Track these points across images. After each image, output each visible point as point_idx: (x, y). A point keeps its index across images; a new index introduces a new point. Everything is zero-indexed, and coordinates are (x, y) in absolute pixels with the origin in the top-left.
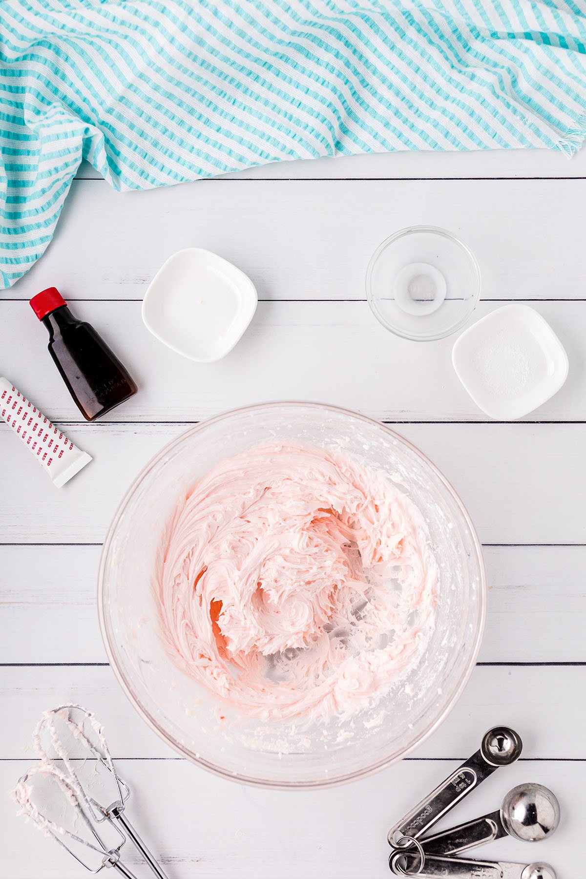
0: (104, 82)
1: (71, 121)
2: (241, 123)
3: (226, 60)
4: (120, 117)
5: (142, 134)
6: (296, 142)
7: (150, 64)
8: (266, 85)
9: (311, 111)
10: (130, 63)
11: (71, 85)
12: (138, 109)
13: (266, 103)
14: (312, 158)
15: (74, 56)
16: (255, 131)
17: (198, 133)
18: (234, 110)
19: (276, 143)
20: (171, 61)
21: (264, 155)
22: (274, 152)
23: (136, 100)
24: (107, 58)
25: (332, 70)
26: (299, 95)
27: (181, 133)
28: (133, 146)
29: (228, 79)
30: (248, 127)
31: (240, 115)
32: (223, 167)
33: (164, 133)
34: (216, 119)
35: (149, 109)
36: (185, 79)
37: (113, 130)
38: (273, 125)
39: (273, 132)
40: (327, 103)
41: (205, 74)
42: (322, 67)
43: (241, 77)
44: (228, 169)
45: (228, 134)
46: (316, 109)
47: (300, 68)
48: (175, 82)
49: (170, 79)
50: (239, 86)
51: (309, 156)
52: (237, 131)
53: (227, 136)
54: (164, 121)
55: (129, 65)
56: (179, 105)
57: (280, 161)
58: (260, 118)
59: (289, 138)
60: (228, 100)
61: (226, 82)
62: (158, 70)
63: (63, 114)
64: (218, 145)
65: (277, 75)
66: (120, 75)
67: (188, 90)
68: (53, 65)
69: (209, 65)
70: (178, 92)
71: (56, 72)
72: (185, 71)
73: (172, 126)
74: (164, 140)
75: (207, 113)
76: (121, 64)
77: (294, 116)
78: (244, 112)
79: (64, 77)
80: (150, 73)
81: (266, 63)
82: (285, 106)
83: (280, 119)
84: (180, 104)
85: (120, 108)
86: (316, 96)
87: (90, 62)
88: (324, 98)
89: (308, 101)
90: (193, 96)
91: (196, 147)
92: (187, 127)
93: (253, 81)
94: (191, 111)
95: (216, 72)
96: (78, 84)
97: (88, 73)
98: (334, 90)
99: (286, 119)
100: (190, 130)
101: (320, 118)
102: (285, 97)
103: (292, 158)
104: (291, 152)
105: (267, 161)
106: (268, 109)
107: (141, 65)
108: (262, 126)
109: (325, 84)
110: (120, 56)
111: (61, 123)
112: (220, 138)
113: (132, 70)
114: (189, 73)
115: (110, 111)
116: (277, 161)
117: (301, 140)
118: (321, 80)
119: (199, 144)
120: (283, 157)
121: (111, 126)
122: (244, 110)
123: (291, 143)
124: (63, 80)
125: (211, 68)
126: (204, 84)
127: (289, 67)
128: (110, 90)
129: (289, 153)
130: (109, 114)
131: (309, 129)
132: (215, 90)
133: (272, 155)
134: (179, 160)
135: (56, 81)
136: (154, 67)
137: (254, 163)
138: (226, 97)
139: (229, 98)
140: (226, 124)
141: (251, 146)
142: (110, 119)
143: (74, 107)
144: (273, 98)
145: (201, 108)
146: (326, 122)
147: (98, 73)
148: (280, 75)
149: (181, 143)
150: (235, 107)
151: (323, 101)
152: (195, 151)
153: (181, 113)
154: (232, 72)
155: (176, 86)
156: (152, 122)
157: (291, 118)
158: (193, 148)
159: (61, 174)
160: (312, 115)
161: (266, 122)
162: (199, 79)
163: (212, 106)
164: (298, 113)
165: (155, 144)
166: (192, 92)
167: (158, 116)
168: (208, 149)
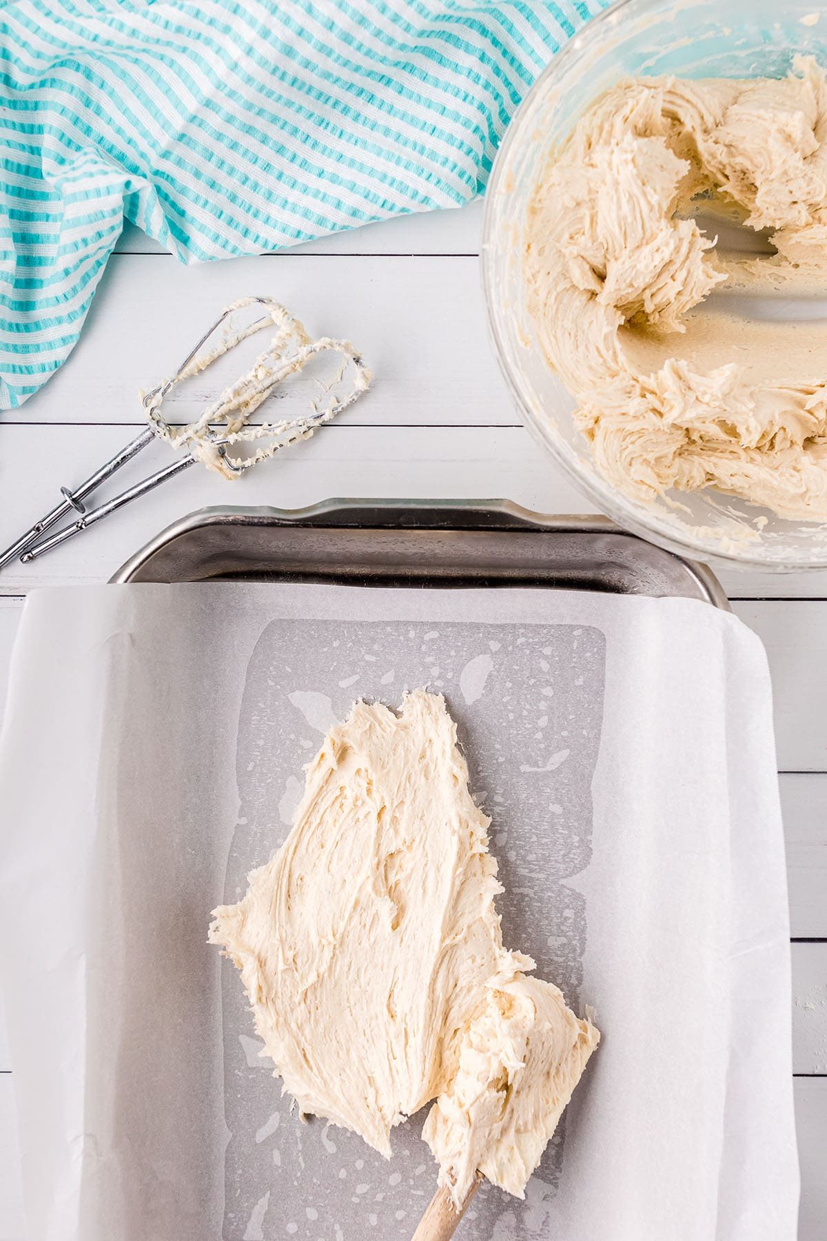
0: (157, 115)
1: (106, 173)
2: (352, 163)
3: (327, 75)
4: (180, 162)
5: (213, 185)
6: (433, 185)
7: (219, 86)
8: (385, 107)
9: (450, 139)
10: (192, 86)
11: (110, 121)
12: (206, 150)
13: (387, 132)
14: (458, 206)
15: (112, 80)
16: (372, 172)
17: (292, 181)
18: (341, 146)
19: (403, 189)
20: (249, 80)
21: (388, 205)
22: (401, 201)
23: (202, 137)
24: (159, 81)
25: (477, 79)
26: (432, 117)
27: (267, 181)
28: (202, 202)
29: (331, 102)
30: (362, 167)
31: (351, 151)
32: (330, 226)
33: (244, 183)
34: (316, 159)
35: (221, 149)
36: (270, 106)
37: (172, 181)
38: (398, 162)
39: (399, 173)
40: (473, 127)
41: (299, 98)
42: (463, 76)
43: (348, 98)
44: (337, 228)
45: (334, 179)
46: (459, 137)
47: (431, 79)
48: (257, 110)
49: (249, 107)
50: (346, 110)
51: (451, 203)
52: (346, 173)
53: (333, 182)
54: (243, 166)
55: (190, 89)
56: (263, 142)
57: (411, 213)
58: (379, 154)
59: (422, 180)
60: (332, 132)
61: (328, 106)
62: (232, 94)
63: (96, 163)
64: (321, 196)
65: (400, 92)
66: (178, 104)
67: (274, 120)
68: (83, 93)
69: (304, 84)
70: (260, 124)
71: (88, 103)
72: (270, 94)
73: (255, 172)
74: (245, 193)
75: (304, 151)
76: (180, 89)
77: (427, 147)
78: (357, 147)
79: (98, 111)
80: (220, 98)
81: (383, 76)
82: (413, 133)
83: (408, 153)
84: (264, 140)
85: (180, 150)
86: (456, 117)
87: (136, 89)
88: (469, 120)
89: (446, 125)
90: (282, 128)
91: (291, 200)
92: (276, 173)
93: (366, 102)
94: (280, 150)
95: (314, 93)
96: (120, 119)
97: (134, 104)
98: (481, 107)
99: (416, 154)
100: (280, 176)
101: (465, 149)
102: (413, 121)
103: (429, 208)
104: (426, 200)
105: (393, 214)
106: (390, 140)
107: (207, 88)
108: (381, 165)
109: (468, 100)
110: (176, 76)
111: (91, 175)
112: (323, 185)
113: (195, 96)
114: (275, 96)
115: (166, 155)
116: (406, 213)
117: (439, 182)
118: (462, 94)
119: (294, 196)
120: (414, 207)
121: (168, 176)
122: (355, 144)
123: (424, 187)
124: (99, 115)
125: (306, 89)
126: (297, 111)
127: (416, 79)
128: (165, 125)
129: (422, 202)
130: (164, 160)
131: (450, 165)
132: (313, 118)
133: (399, 205)
134: (267, 220)
135: (88, 116)
136: (226, 90)
137: (373, 218)
138: (330, 128)
139: (333, 129)
140: (330, 165)
141: (368, 194)
142: (167, 166)
143: (115, 152)
144: (396, 124)
145: (294, 145)
146: (472, 154)
147: (148, 103)
148: (404, 91)
149: (269, 195)
150: (343, 141)
151: (466, 123)
152: (289, 206)
153: (266, 153)
154: (335, 91)
155: (258, 116)
156: (226, 167)
157: (422, 151)
158: (286, 202)
159: (92, 247)
160: (452, 145)
161: (388, 159)
162: (289, 104)
163: (310, 142)
164: (431, 142)
165: (233, 198)
166: (281, 123)
167: (234, 159)
168: (307, 201)
